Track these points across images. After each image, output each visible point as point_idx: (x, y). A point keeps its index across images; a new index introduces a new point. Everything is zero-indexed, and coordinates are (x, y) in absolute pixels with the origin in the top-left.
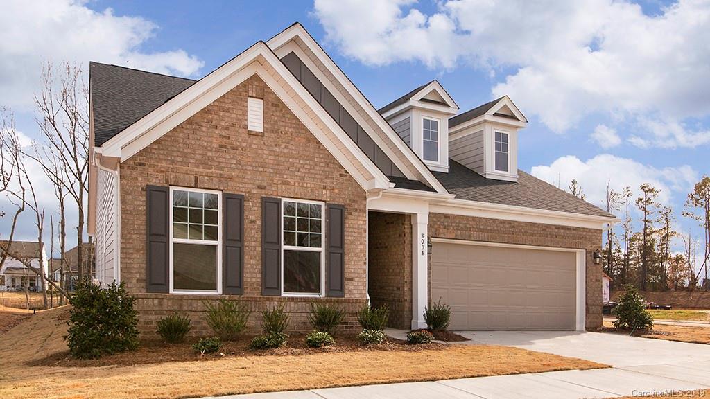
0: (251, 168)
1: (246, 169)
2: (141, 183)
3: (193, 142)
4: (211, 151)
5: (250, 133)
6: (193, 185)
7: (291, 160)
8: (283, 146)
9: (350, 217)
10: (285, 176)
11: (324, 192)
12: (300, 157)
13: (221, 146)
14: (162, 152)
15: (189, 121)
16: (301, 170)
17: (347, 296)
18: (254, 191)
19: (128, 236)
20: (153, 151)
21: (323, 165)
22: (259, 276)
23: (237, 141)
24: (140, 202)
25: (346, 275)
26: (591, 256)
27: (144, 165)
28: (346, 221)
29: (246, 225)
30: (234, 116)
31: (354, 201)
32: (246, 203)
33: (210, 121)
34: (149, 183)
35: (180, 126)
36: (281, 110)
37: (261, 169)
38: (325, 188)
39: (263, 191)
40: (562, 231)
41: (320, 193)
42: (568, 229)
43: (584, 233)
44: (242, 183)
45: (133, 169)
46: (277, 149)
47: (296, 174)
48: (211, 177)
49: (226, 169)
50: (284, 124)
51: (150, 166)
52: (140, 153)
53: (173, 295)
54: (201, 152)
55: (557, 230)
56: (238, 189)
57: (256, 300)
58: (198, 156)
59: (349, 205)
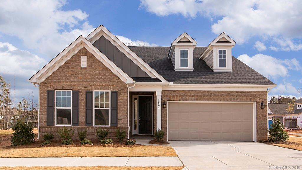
0: (82, 81)
1: (80, 82)
2: (46, 90)
3: (62, 74)
4: (68, 76)
5: (81, 69)
6: (62, 89)
7: (97, 76)
8: (94, 71)
9: (120, 95)
10: (94, 82)
11: (110, 87)
12: (100, 75)
13: (71, 74)
14: (52, 79)
15: (61, 67)
16: (100, 79)
17: (119, 126)
18: (83, 89)
19: (42, 107)
20: (50, 79)
21: (109, 76)
22: (85, 119)
23: (77, 72)
24: (45, 96)
25: (119, 118)
26: (259, 104)
27: (47, 84)
28: (119, 97)
29: (80, 101)
30: (76, 63)
31: (122, 89)
32: (80, 93)
33: (68, 66)
34: (48, 90)
35: (58, 69)
36: (93, 58)
37: (86, 81)
38: (110, 85)
39: (86, 89)
40: (240, 93)
41: (108, 87)
42: (244, 92)
43: (255, 94)
44: (79, 87)
45: (43, 85)
46: (91, 73)
47: (99, 81)
48: (68, 86)
49: (73, 82)
50: (94, 63)
51: (49, 84)
52: (45, 80)
53: (56, 126)
54: (65, 77)
55: (237, 93)
56: (78, 88)
57: (83, 128)
58: (63, 79)
59: (120, 91)
